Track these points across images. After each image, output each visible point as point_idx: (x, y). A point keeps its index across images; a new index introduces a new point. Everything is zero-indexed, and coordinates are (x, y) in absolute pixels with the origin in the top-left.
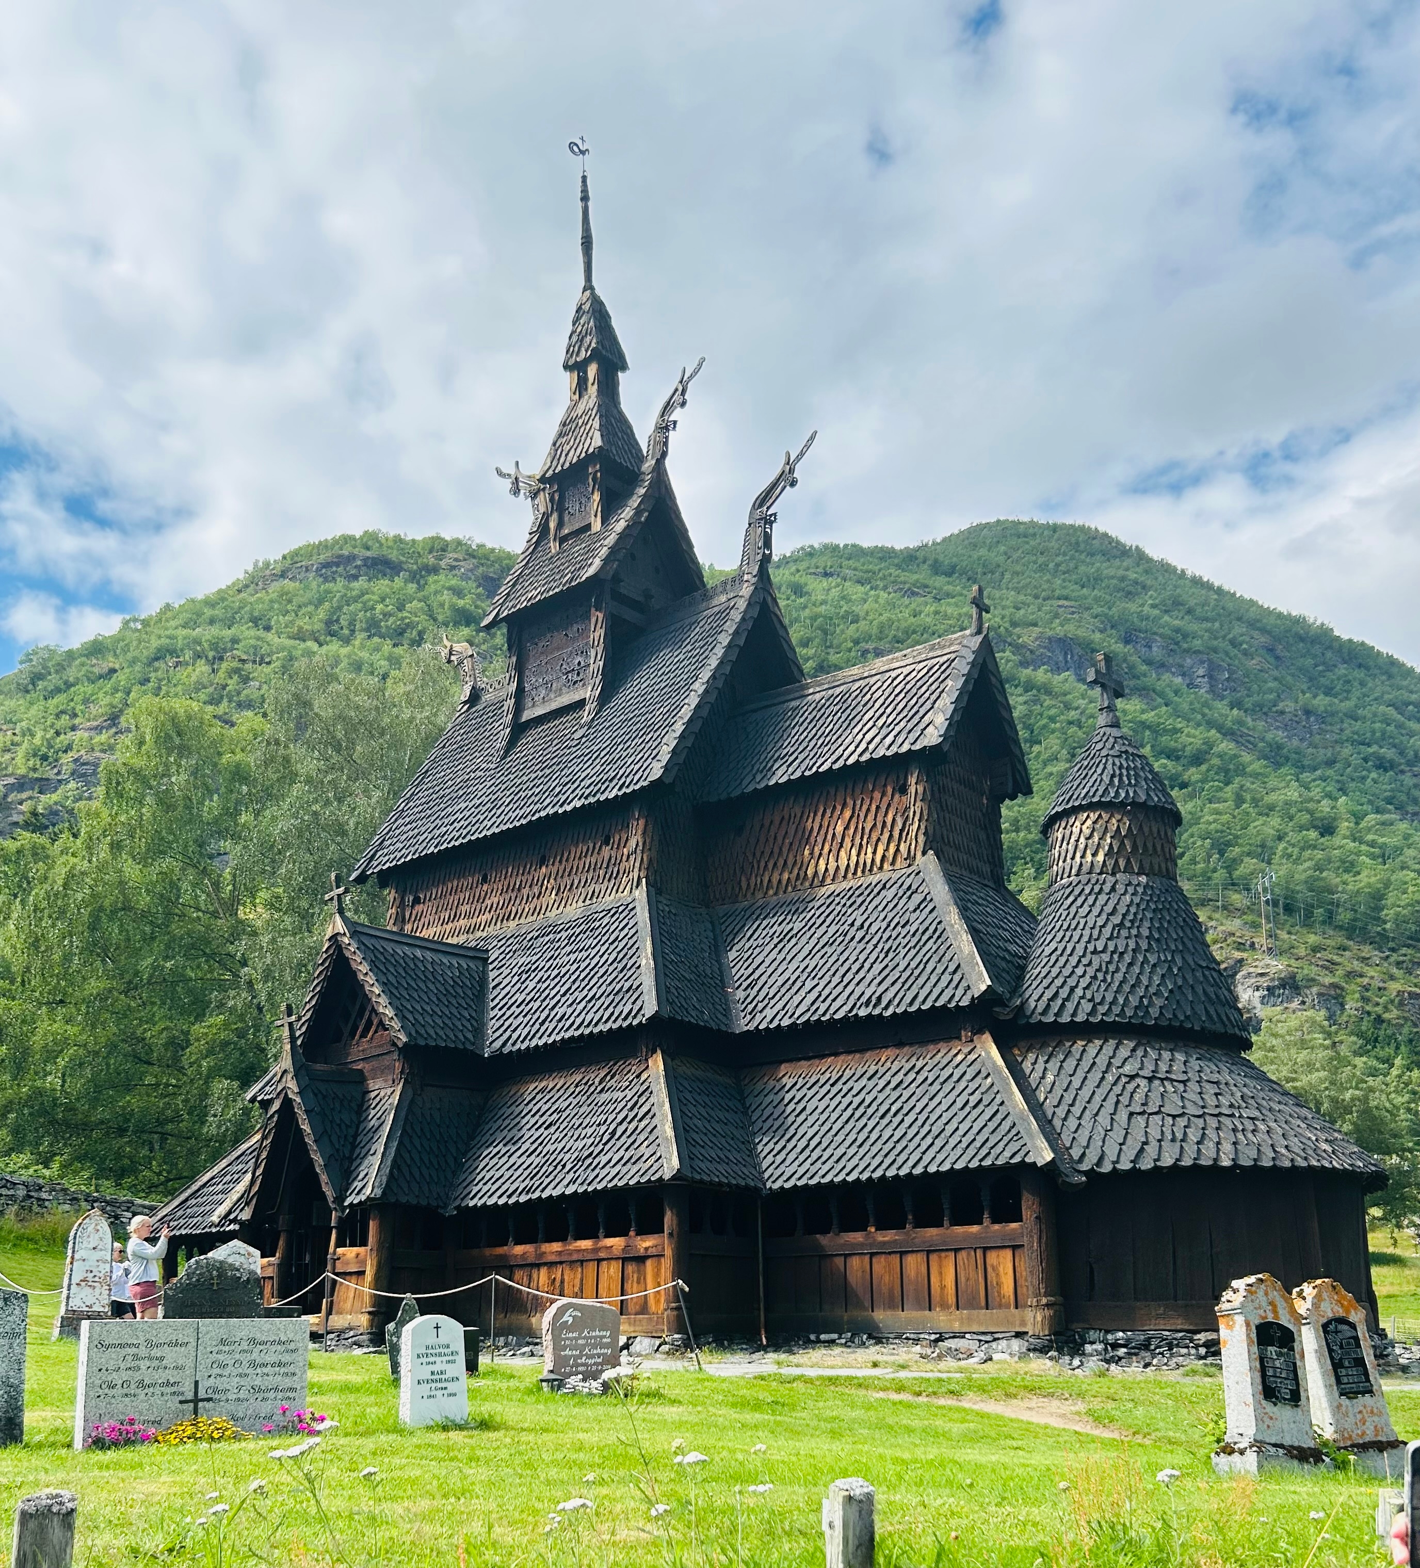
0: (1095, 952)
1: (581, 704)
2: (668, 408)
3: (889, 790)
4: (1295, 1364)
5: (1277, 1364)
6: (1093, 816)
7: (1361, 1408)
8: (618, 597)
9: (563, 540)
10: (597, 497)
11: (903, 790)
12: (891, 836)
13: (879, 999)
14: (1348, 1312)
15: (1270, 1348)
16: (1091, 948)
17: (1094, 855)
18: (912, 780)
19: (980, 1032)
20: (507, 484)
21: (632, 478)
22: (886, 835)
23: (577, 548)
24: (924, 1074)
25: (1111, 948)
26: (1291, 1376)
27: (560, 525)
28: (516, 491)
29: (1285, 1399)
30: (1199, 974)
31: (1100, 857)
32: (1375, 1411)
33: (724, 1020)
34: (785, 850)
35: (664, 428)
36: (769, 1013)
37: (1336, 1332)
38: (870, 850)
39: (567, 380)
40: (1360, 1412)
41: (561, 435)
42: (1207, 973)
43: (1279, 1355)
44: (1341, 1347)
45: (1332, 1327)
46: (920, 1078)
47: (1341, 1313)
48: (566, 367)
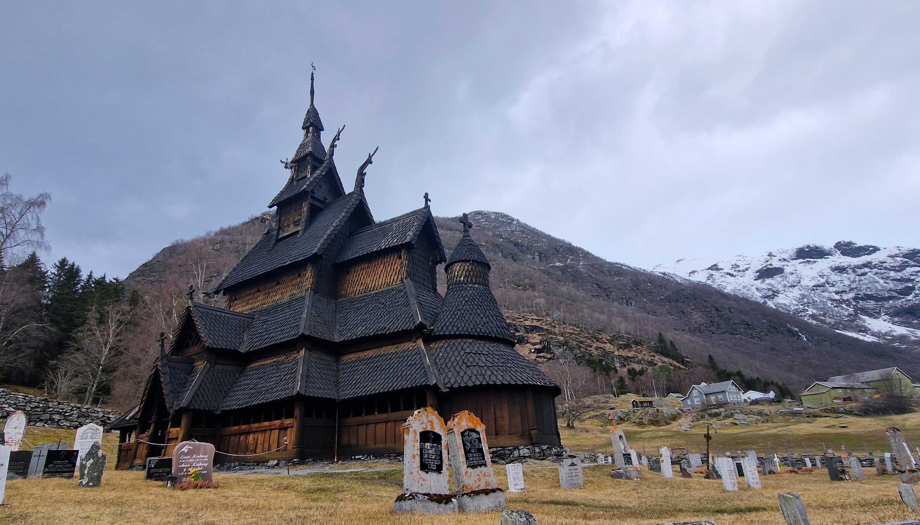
0: (459, 310)
1: (297, 232)
2: (334, 140)
3: (395, 257)
4: (441, 452)
5: (430, 452)
6: (460, 264)
7: (479, 473)
8: (313, 198)
9: (298, 181)
10: (309, 167)
11: (400, 258)
12: (396, 273)
13: (385, 328)
14: (476, 426)
15: (426, 444)
16: (458, 309)
17: (460, 278)
18: (402, 254)
19: (418, 338)
20: (284, 165)
21: (321, 162)
22: (394, 273)
23: (301, 182)
24: (399, 354)
25: (464, 308)
26: (438, 457)
27: (297, 176)
28: (286, 167)
29: (432, 470)
30: (495, 318)
31: (462, 279)
32: (486, 474)
33: (333, 337)
34: (362, 279)
35: (333, 146)
36: (349, 334)
37: (469, 436)
38: (389, 278)
39: (303, 132)
40: (478, 475)
41: (299, 148)
42: (498, 318)
43: (432, 447)
44: (471, 443)
45: (467, 433)
46: (397, 356)
47: (471, 426)
48: (303, 128)
